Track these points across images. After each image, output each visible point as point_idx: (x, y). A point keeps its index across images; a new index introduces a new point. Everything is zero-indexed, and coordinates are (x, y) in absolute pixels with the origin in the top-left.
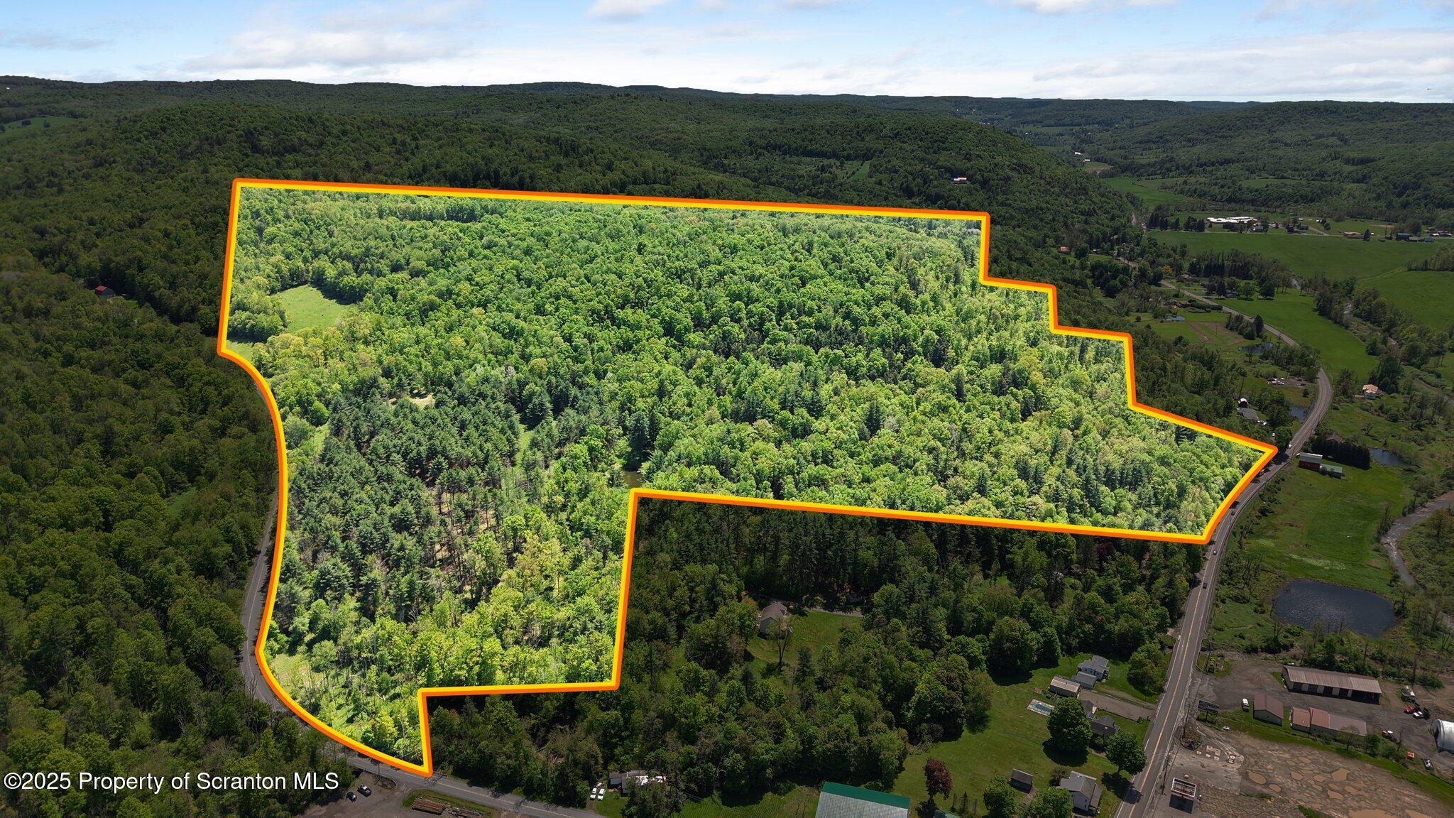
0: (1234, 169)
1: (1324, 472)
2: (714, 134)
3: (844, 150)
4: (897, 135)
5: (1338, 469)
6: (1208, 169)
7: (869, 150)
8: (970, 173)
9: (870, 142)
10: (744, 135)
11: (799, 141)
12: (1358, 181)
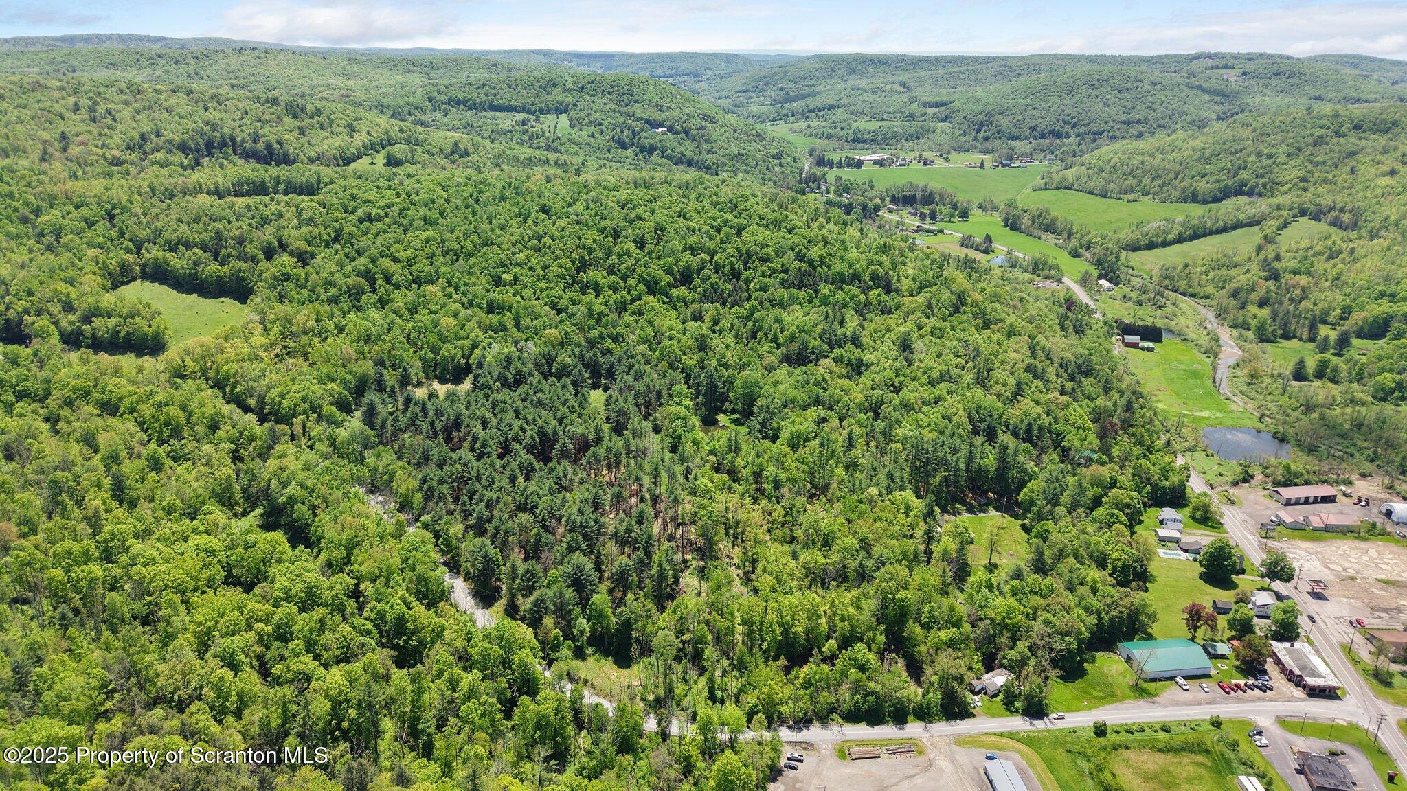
0: (840, 114)
1: (1143, 349)
2: (385, 90)
3: (533, 104)
4: (582, 88)
5: (1151, 345)
6: (820, 114)
7: (560, 103)
8: (668, 123)
9: (557, 96)
10: (420, 91)
11: (482, 96)
12: (942, 121)
